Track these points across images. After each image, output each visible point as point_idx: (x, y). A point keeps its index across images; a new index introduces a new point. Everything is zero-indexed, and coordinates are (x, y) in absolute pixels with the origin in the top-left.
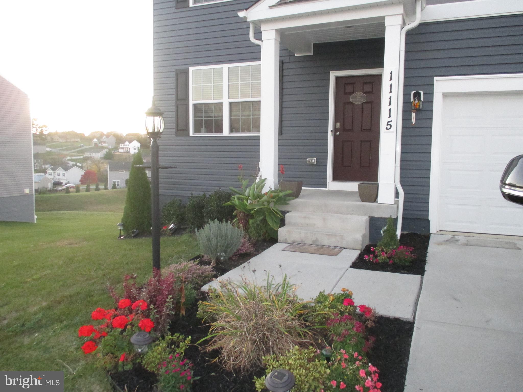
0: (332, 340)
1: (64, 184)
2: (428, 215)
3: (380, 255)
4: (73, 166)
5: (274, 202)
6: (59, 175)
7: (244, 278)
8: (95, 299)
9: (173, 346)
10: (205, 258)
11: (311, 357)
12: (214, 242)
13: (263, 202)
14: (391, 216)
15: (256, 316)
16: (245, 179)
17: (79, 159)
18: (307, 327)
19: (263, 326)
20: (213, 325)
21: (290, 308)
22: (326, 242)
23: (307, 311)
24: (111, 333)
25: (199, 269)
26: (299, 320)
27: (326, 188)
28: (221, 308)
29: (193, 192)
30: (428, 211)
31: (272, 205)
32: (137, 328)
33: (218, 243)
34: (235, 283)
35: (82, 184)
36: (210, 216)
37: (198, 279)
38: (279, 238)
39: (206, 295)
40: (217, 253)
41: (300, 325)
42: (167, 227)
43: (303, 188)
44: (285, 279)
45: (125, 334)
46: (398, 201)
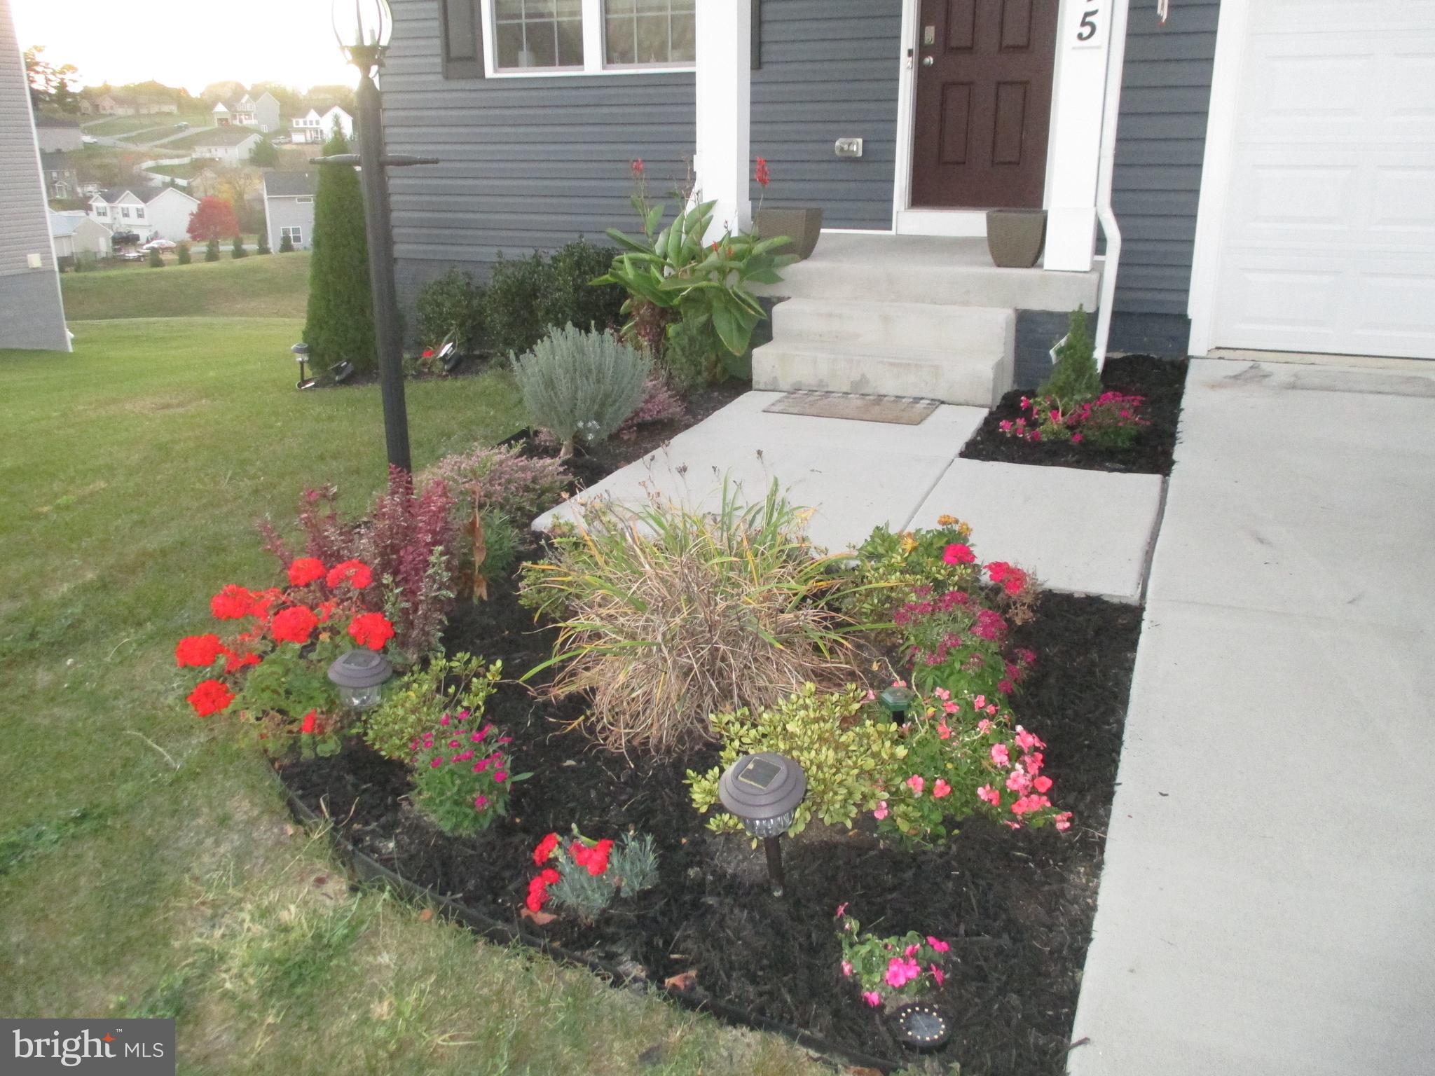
0: (911, 662)
1: (143, 239)
2: (1185, 304)
3: (1045, 420)
4: (166, 186)
5: (739, 270)
6: (126, 215)
7: (653, 492)
8: (231, 559)
9: (453, 687)
10: (542, 437)
11: (850, 712)
12: (564, 388)
13: (708, 273)
14: (1081, 306)
15: (690, 601)
16: (652, 207)
17: (180, 165)
18: (838, 626)
19: (712, 627)
20: (566, 628)
21: (789, 574)
22: (889, 385)
23: (837, 583)
24: (272, 656)
25: (523, 469)
26: (816, 608)
27: (890, 229)
28: (588, 577)
29: (504, 250)
30: (1186, 291)
31: (732, 282)
32: (347, 638)
33: (576, 392)
34: (627, 505)
35: (194, 238)
36: (556, 316)
37: (522, 497)
38: (755, 378)
39: (543, 542)
40: (575, 422)
41: (819, 622)
42: (433, 352)
43: (822, 231)
44: (774, 492)
45: (313, 656)
46: (1103, 263)
